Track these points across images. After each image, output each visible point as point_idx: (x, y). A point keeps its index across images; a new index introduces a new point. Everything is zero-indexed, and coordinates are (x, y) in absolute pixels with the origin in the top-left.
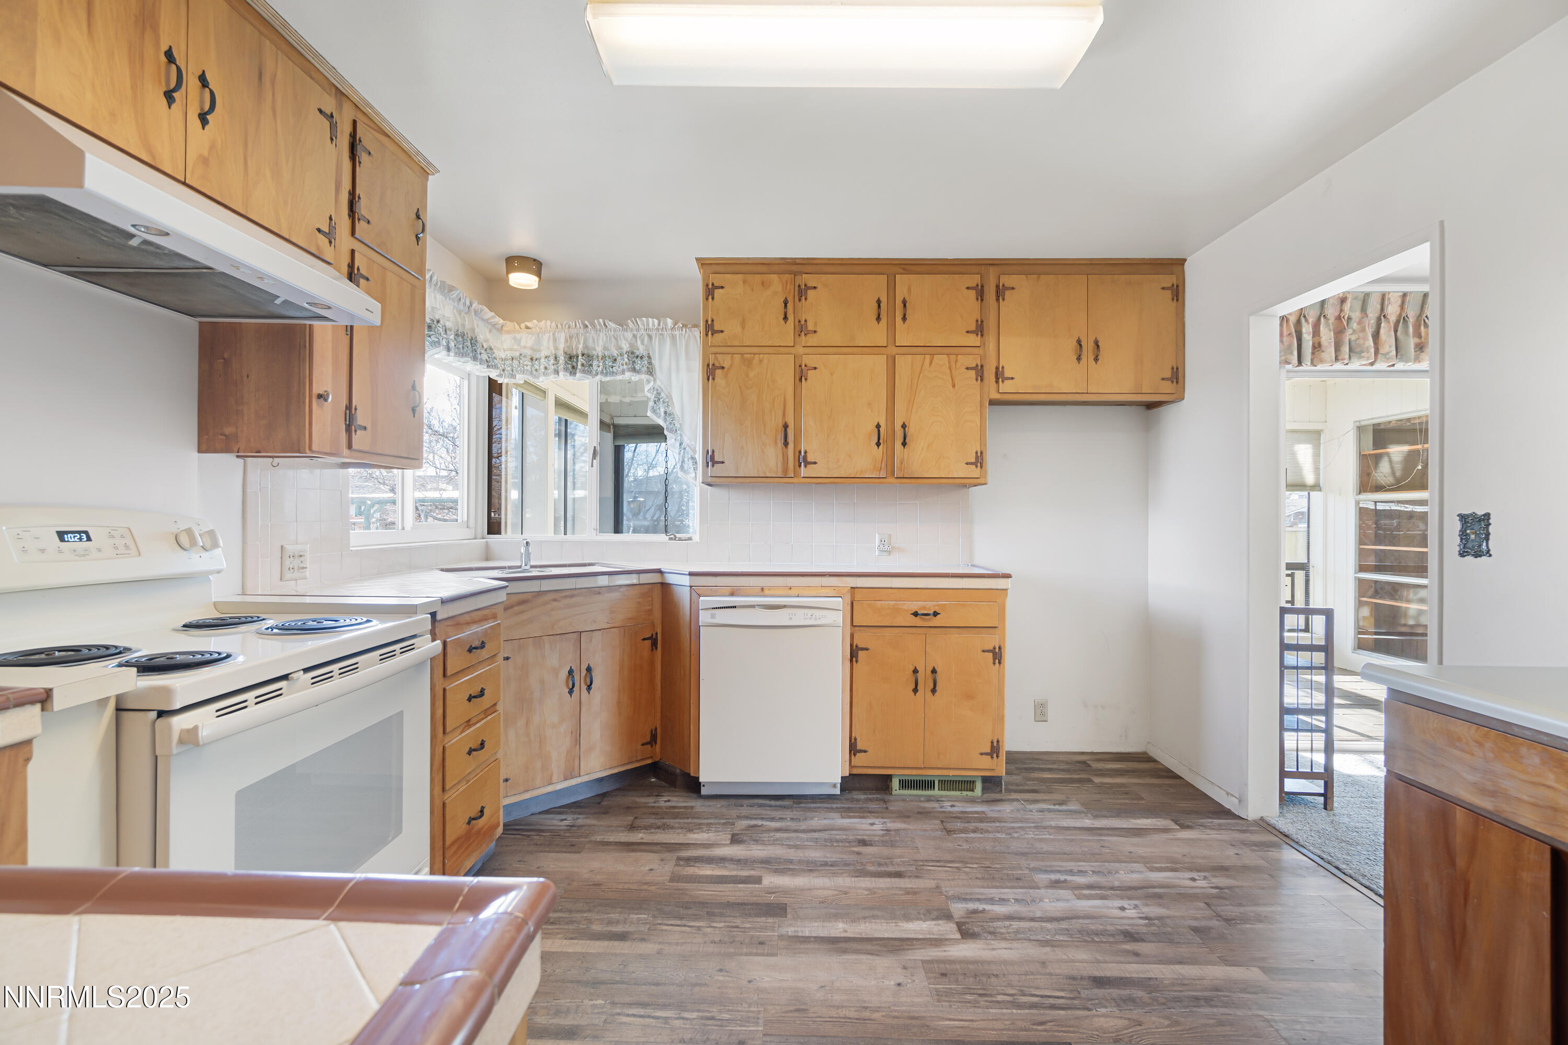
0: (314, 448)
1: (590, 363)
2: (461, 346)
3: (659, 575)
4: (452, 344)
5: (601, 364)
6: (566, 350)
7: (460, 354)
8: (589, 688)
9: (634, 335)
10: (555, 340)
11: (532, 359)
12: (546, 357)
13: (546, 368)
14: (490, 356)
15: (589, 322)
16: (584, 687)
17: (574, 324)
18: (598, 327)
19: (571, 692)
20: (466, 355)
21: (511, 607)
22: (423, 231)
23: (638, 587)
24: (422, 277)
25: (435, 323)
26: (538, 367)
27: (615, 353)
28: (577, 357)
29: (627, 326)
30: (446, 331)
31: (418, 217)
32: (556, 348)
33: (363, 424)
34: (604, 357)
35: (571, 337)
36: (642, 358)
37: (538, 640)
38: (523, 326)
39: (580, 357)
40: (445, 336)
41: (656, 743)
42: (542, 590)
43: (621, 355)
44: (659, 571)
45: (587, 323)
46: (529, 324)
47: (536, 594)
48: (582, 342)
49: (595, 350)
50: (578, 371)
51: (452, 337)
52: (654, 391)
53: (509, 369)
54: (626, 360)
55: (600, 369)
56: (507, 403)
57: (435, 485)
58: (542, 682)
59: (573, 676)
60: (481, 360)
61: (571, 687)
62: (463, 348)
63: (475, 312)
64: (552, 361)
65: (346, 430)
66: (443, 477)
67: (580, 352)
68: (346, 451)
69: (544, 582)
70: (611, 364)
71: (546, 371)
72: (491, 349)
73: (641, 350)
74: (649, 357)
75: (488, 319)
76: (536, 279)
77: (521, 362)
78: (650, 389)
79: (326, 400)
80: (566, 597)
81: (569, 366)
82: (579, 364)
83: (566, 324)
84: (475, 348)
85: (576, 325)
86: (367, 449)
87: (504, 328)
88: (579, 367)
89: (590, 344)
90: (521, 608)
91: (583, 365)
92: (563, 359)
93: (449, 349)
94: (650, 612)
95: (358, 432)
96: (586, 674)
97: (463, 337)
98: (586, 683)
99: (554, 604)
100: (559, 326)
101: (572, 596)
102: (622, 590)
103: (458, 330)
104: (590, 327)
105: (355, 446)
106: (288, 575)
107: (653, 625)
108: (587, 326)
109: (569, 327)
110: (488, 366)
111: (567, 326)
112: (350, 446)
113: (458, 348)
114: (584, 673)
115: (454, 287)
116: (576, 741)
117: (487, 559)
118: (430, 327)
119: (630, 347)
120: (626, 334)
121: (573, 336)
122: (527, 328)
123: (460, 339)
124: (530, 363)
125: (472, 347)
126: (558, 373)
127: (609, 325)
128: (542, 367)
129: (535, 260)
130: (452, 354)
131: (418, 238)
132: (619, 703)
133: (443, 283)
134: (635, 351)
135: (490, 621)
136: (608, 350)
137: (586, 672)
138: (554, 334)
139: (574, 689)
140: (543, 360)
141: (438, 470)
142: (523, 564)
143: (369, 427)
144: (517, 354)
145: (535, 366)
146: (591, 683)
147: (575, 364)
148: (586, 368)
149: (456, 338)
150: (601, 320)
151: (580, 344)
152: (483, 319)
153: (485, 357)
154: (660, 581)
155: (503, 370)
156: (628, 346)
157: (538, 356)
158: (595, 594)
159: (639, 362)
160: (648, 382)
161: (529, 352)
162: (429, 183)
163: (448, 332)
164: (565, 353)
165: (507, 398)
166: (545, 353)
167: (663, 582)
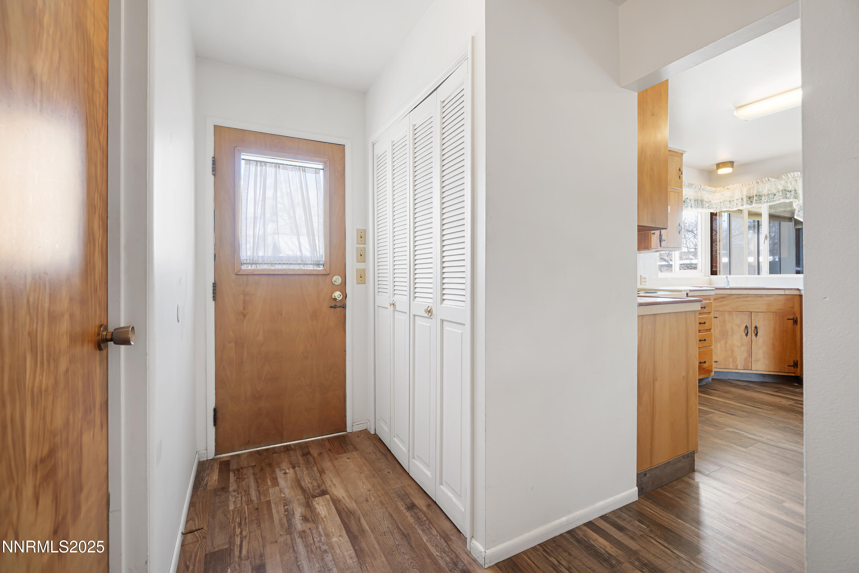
0: (652, 248)
1: (761, 198)
2: (697, 204)
3: (798, 291)
4: (693, 205)
5: (766, 198)
6: (747, 195)
7: (697, 207)
8: (756, 335)
9: (786, 182)
10: (741, 191)
11: (730, 202)
12: (737, 200)
13: (737, 204)
14: (710, 204)
15: (759, 180)
16: (753, 335)
17: (751, 183)
18: (765, 182)
19: (747, 335)
20: (699, 207)
21: (718, 299)
22: (682, 174)
23: (785, 296)
24: (681, 189)
25: (686, 200)
26: (733, 204)
27: (775, 192)
28: (753, 197)
29: (782, 178)
30: (690, 201)
31: (680, 170)
32: (742, 195)
33: (664, 239)
34: (768, 195)
35: (750, 189)
36: (790, 191)
37: (730, 313)
38: (725, 188)
39: (755, 197)
40: (690, 202)
41: (797, 367)
42: (732, 293)
43: (779, 192)
44: (798, 290)
45: (758, 181)
46: (728, 187)
47: (729, 295)
48: (756, 190)
49: (763, 192)
50: (753, 203)
51: (693, 202)
52: (798, 206)
53: (719, 207)
54: (781, 194)
55: (766, 200)
56: (720, 218)
57: (687, 257)
58: (732, 329)
59: (748, 329)
60: (706, 207)
61: (746, 333)
62: (698, 205)
63: (703, 189)
64: (740, 201)
65: (660, 242)
66: (691, 252)
67: (754, 195)
68: (660, 248)
69: (732, 290)
70: (772, 197)
71: (737, 205)
72: (710, 201)
73: (790, 188)
74: (795, 190)
75: (708, 190)
76: (731, 169)
77: (725, 203)
78: (796, 205)
79: (655, 234)
80: (744, 297)
81: (749, 202)
82: (754, 200)
83: (747, 184)
84: (703, 203)
85: (753, 183)
86: (665, 246)
87: (716, 191)
88: (754, 201)
89: (761, 190)
90: (722, 299)
91: (756, 200)
92: (746, 199)
93: (692, 207)
94: (793, 307)
95: (663, 242)
96: (755, 329)
97: (697, 201)
98: (754, 333)
99: (738, 299)
100: (744, 185)
101: (747, 297)
102: (774, 296)
103: (695, 199)
104: (760, 182)
105: (662, 246)
106: (642, 284)
107: (794, 314)
108: (759, 182)
109: (749, 184)
110: (709, 208)
111: (748, 184)
112: (661, 246)
113: (695, 205)
114: (753, 328)
115: (693, 184)
116: (750, 355)
117: (710, 285)
118: (684, 202)
119: (783, 188)
120: (781, 182)
121: (751, 188)
122: (728, 189)
123: (696, 202)
124: (729, 203)
125: (701, 203)
126: (743, 205)
127: (771, 179)
128: (735, 204)
129: (730, 162)
130: (693, 208)
131: (680, 177)
132: (773, 345)
133: (689, 184)
134: (787, 189)
135: (708, 300)
136: (771, 191)
137: (754, 328)
138: (741, 189)
139: (748, 334)
140: (735, 201)
141: (689, 249)
142: (726, 286)
143: (666, 240)
144: (723, 200)
145: (732, 204)
146: (757, 333)
147: (752, 200)
148: (758, 201)
149: (695, 202)
150: (766, 179)
151: (755, 191)
152: (706, 191)
153: (707, 205)
154: (799, 294)
155: (716, 208)
156: (782, 187)
157: (733, 200)
158: (759, 297)
159: (789, 194)
160: (795, 202)
161: (729, 199)
162: (683, 157)
163: (691, 201)
164: (747, 196)
165: (719, 216)
166: (737, 197)
167: (801, 294)
